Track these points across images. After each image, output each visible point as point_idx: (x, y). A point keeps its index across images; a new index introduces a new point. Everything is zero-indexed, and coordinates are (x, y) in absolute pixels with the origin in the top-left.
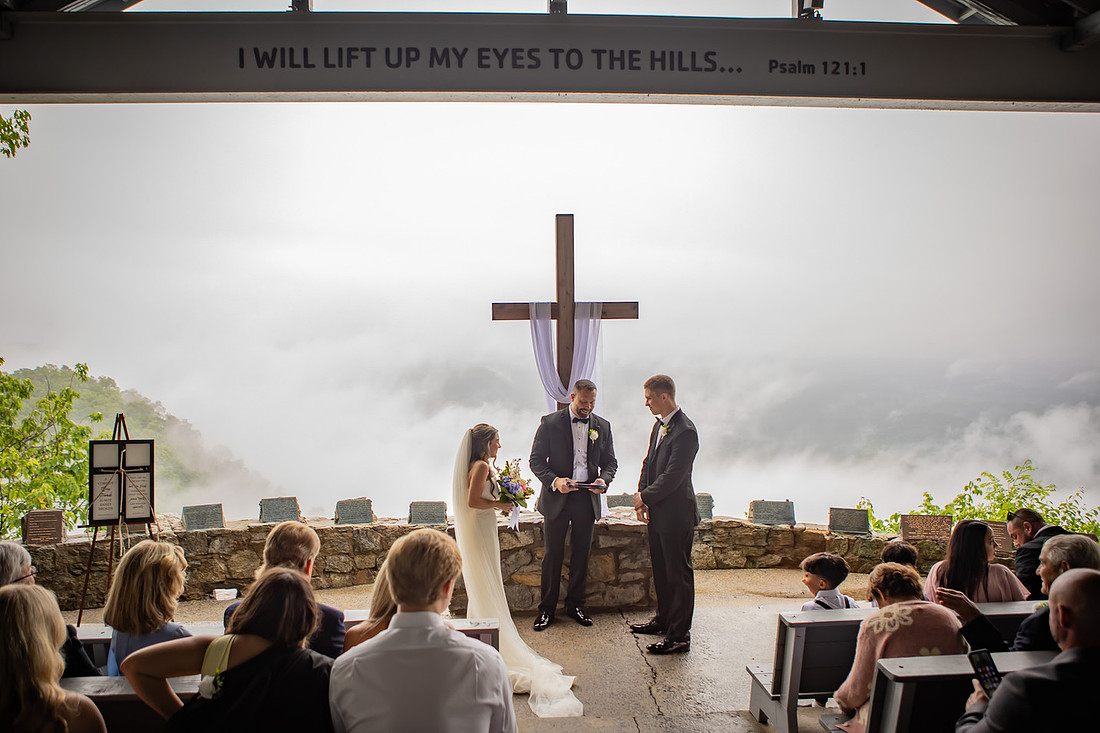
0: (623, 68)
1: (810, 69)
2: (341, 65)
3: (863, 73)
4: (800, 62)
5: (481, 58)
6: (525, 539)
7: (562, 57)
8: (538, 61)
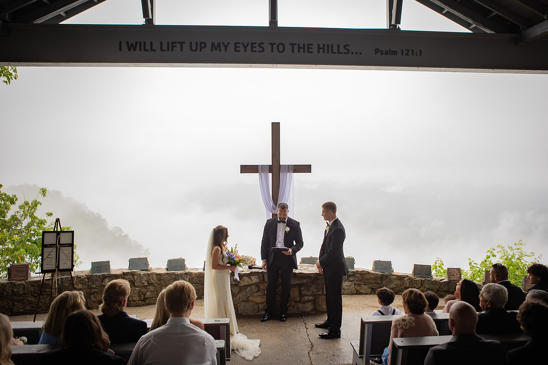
0: (304, 52)
1: (395, 53)
2: (168, 50)
3: (421, 55)
4: (390, 50)
5: (236, 47)
7: (275, 47)
8: (263, 49)
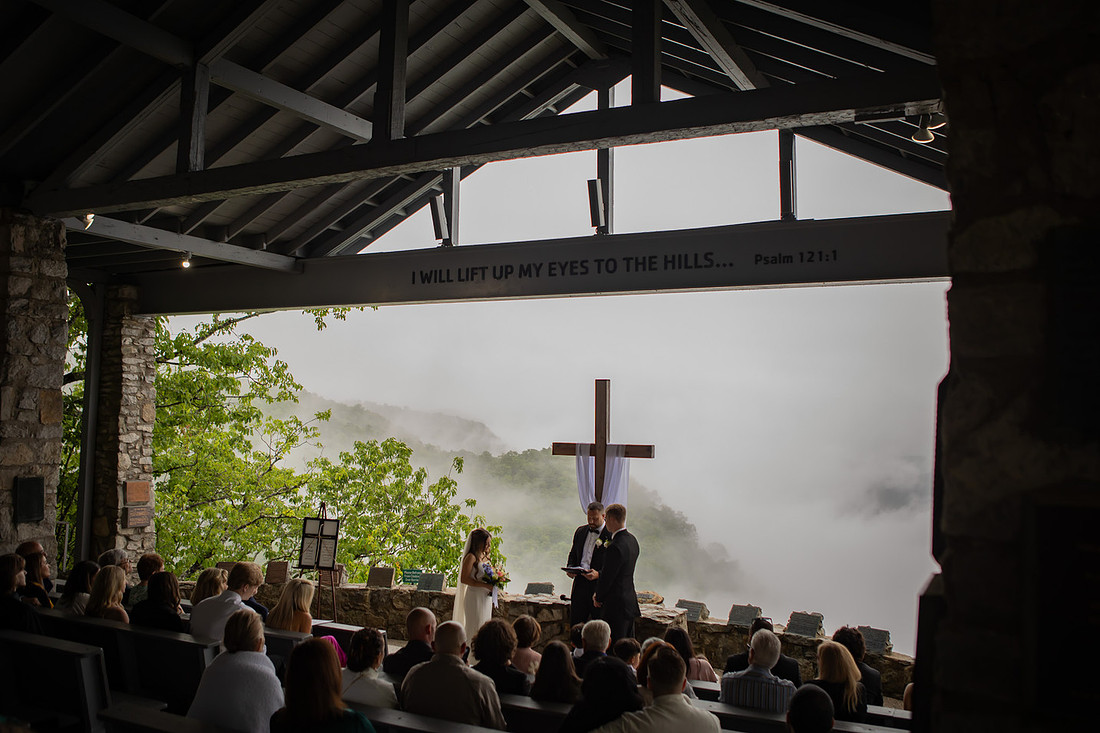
0: (644, 269)
1: (789, 259)
2: (467, 279)
3: (835, 259)
4: (780, 255)
5: (551, 269)
6: (557, 615)
7: (603, 264)
8: (587, 269)
